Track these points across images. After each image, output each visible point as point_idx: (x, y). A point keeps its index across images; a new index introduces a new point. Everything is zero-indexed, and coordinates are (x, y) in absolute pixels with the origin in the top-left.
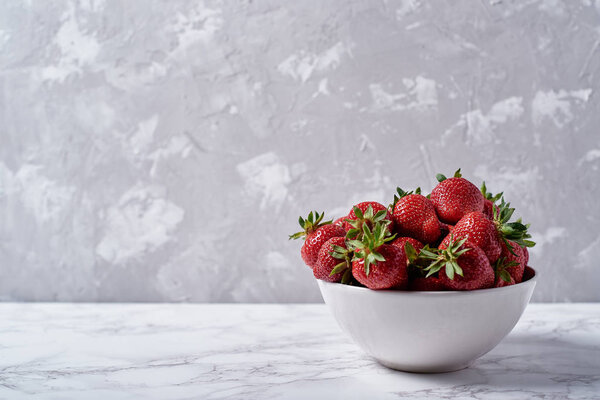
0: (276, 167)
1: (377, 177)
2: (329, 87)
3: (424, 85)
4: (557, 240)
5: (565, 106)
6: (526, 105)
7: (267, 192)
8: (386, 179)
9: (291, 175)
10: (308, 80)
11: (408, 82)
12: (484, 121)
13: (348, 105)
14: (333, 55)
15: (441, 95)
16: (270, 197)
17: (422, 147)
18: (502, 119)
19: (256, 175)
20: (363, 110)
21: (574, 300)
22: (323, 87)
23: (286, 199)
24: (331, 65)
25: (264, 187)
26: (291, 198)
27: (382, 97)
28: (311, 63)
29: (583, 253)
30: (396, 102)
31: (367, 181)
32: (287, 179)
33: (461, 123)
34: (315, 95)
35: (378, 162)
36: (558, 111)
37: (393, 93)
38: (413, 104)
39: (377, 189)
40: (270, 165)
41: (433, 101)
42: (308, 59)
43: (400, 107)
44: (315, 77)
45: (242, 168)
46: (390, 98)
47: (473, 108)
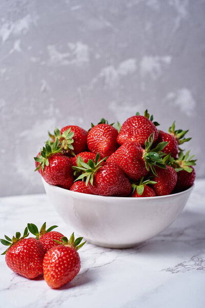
1: (51, 110)
2: (21, 46)
3: (81, 48)
6: (138, 64)
8: (57, 111)
10: (7, 40)
11: (71, 46)
12: (115, 73)
13: (33, 59)
14: (23, 24)
15: (91, 56)
17: (79, 90)
18: (124, 73)
20: (43, 63)
22: (17, 46)
24: (22, 31)
27: (56, 55)
28: (9, 28)
30: (65, 59)
31: (45, 112)
33: (102, 74)
34: (12, 51)
35: (52, 99)
37: (62, 52)
38: (74, 61)
39: (51, 118)
41: (86, 59)
42: (7, 25)
43: (66, 63)
44: (12, 38)
46: (61, 56)
47: (109, 65)
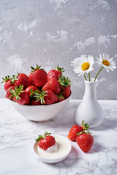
0: (18, 59)
1: (49, 62)
2: (33, 34)
3: (63, 33)
4: (103, 81)
5: (108, 40)
6: (96, 40)
7: (16, 66)
8: (52, 63)
9: (23, 61)
10: (26, 32)
11: (58, 32)
12: (83, 45)
13: (39, 39)
14: (34, 23)
15: (69, 36)
16: (17, 68)
17: (63, 53)
18: (88, 44)
19: (13, 61)
20: (44, 41)
21: (108, 99)
22: (31, 34)
23: (22, 68)
24: (34, 26)
25: (15, 65)
26: (23, 68)
27: (50, 37)
28: (27, 26)
29: (111, 85)
30: (55, 38)
31: (46, 63)
32: (22, 63)
33: (75, 45)
34: (29, 36)
35: (49, 58)
36: (106, 42)
37: (53, 35)
38: (60, 39)
39: (49, 66)
40: (16, 58)
41: (67, 38)
42: (26, 25)
43: (56, 40)
44: (29, 30)
45: (8, 59)
46: (53, 37)
47: (79, 41)
